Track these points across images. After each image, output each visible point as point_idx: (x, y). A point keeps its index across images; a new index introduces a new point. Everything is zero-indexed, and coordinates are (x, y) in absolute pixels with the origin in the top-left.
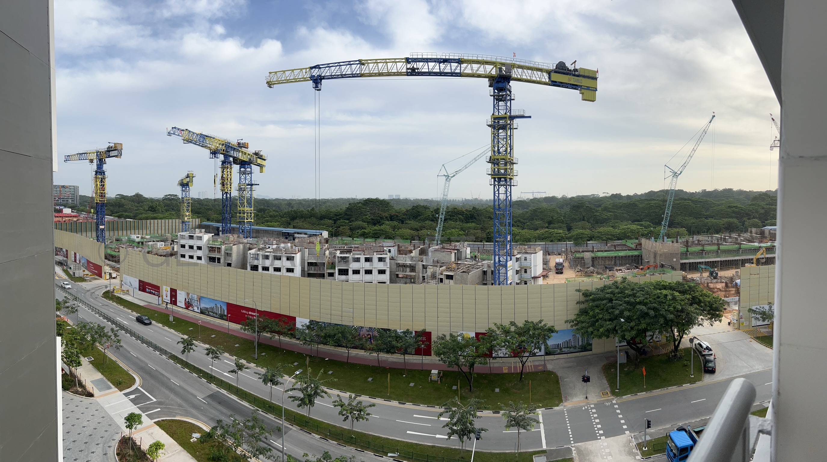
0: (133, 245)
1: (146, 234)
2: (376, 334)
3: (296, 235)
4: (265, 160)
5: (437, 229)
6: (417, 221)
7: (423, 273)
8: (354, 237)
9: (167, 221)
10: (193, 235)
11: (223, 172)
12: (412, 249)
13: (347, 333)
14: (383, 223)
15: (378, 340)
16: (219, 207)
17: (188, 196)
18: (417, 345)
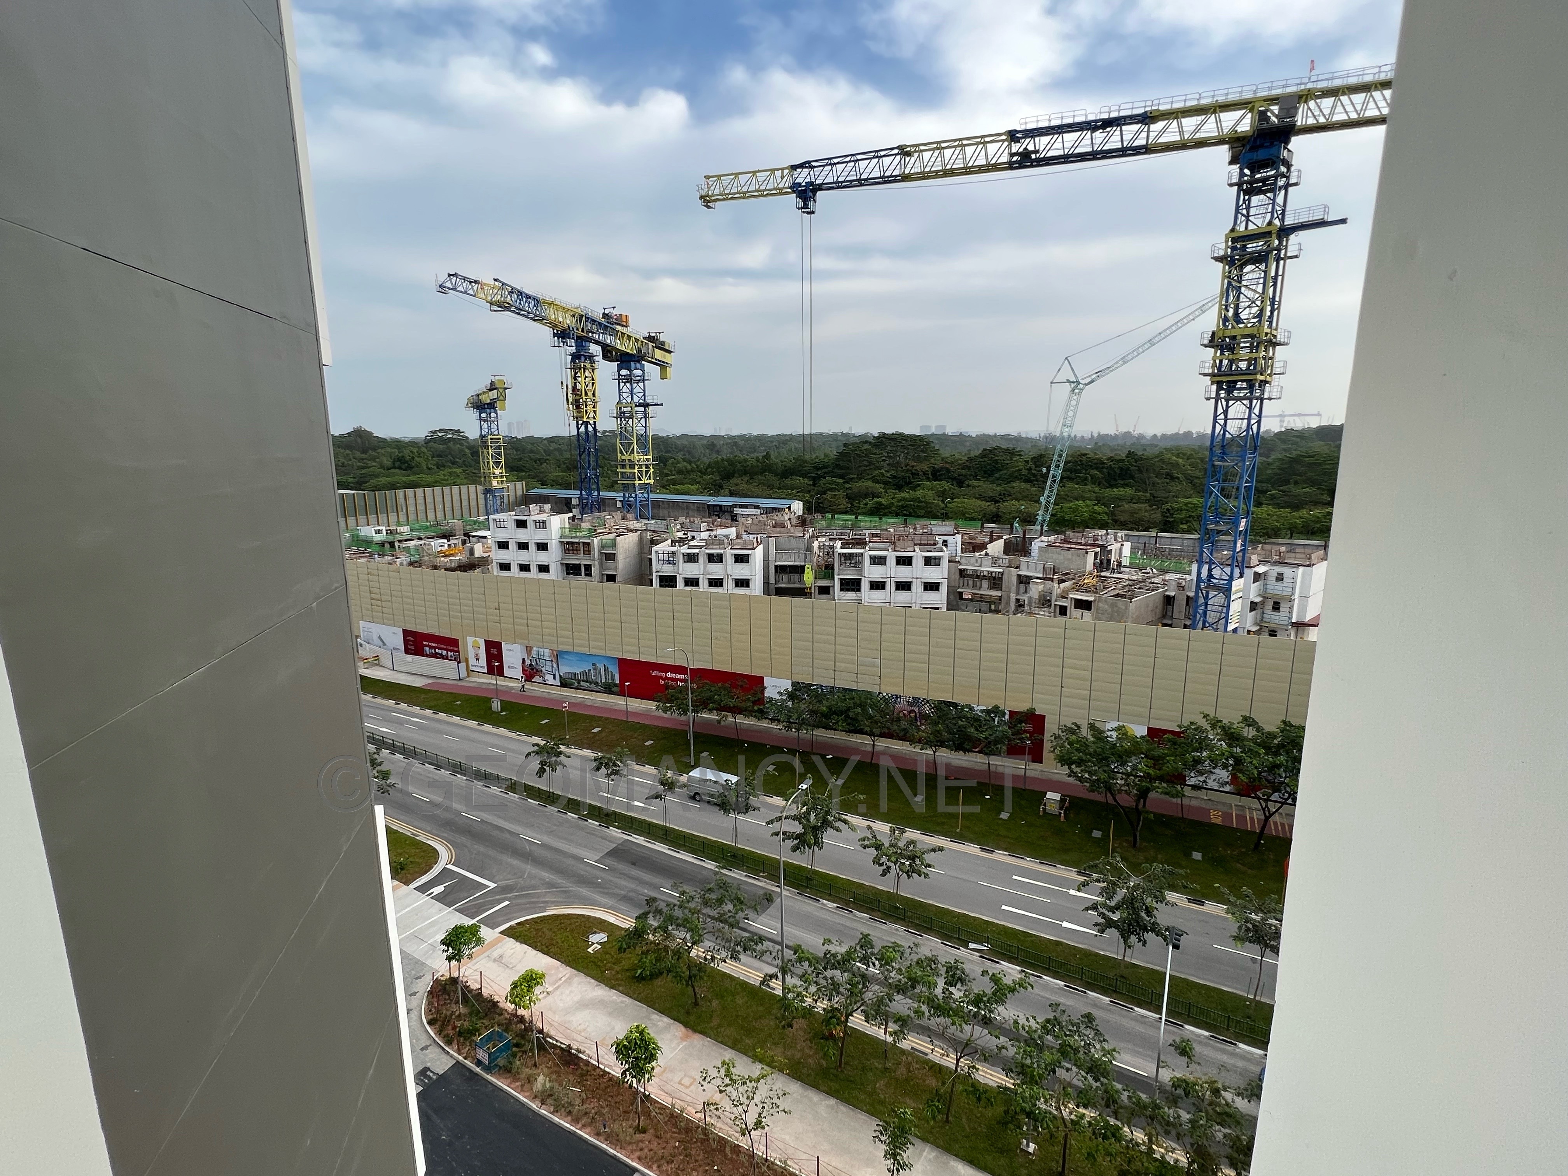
0: (369, 550)
1: (398, 523)
2: (927, 710)
3: (738, 511)
4: (670, 352)
5: (1042, 499)
6: (992, 482)
7: (1018, 593)
8: (860, 514)
9: (447, 489)
10: (525, 518)
11: (575, 378)
12: (987, 540)
13: (871, 706)
14: (919, 485)
15: (936, 723)
16: (567, 455)
17: (496, 433)
18: (1019, 739)
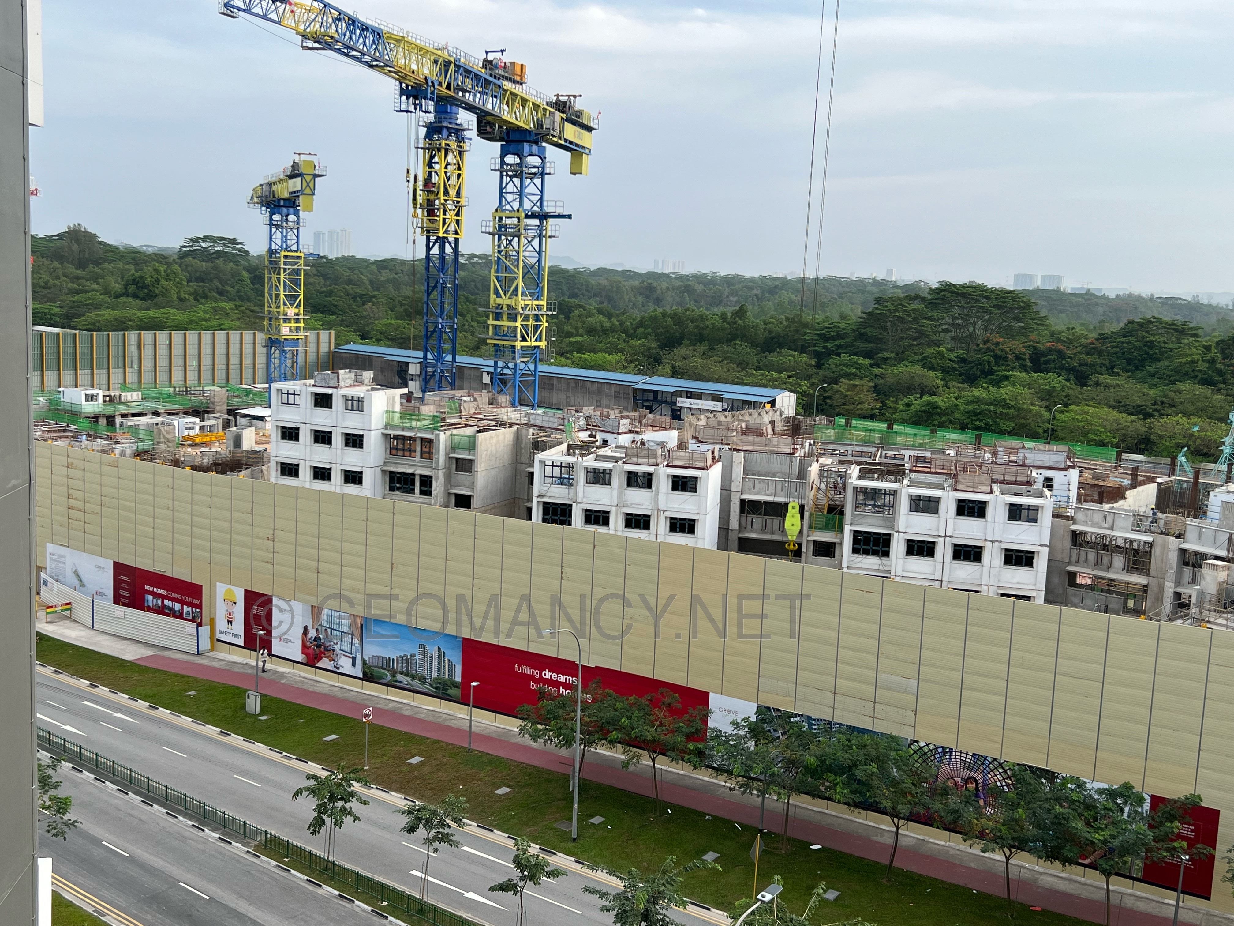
0: (73, 427)
1: (124, 387)
2: (997, 779)
3: (683, 402)
4: (589, 129)
6: (1142, 381)
8: (896, 421)
9: (206, 336)
10: (329, 391)
11: (430, 165)
12: (1127, 482)
13: (896, 762)
14: (1007, 378)
15: (1014, 806)
16: (407, 291)
17: (294, 248)
18: (1168, 850)
